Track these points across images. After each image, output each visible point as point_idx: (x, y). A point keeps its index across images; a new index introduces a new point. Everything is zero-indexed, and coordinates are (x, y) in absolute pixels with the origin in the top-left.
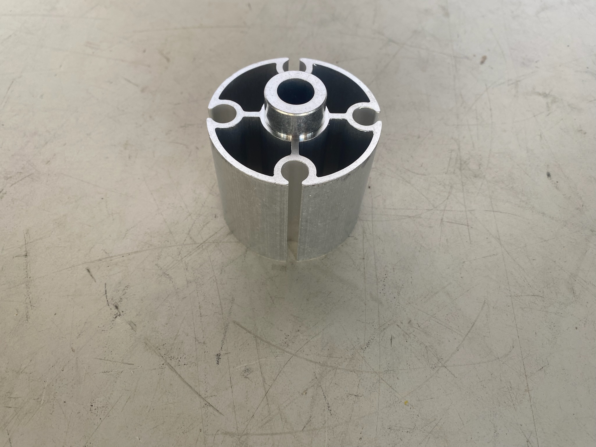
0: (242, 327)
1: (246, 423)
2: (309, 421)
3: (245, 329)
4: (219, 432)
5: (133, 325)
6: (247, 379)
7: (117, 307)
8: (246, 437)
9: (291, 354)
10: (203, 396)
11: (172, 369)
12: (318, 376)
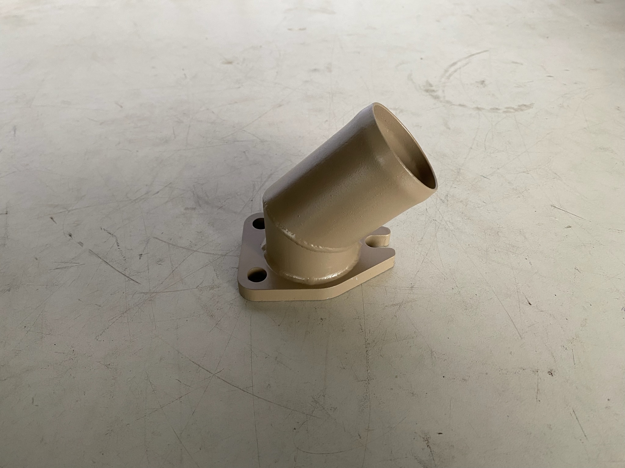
0: (159, 240)
1: (157, 287)
2: (202, 283)
3: (162, 241)
4: (136, 293)
5: (81, 244)
6: (160, 265)
7: (70, 236)
8: (154, 294)
9: (193, 250)
10: (128, 276)
11: (107, 264)
12: (211, 261)
